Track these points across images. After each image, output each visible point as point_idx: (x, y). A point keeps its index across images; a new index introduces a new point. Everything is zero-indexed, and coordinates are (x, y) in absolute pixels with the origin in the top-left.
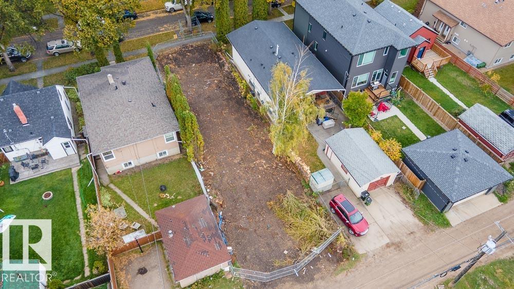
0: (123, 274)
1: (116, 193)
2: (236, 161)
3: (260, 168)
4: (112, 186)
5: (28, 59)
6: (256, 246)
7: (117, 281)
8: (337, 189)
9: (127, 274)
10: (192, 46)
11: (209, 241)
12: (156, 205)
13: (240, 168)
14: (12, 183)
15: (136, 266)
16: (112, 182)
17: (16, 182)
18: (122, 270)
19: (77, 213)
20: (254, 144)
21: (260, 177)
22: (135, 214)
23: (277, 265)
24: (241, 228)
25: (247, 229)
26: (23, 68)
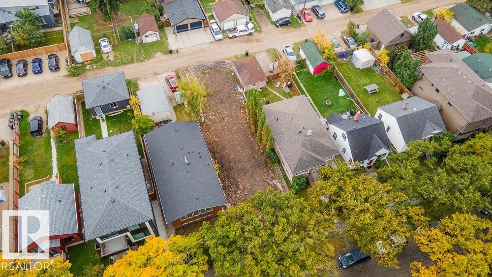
20: (215, 129)
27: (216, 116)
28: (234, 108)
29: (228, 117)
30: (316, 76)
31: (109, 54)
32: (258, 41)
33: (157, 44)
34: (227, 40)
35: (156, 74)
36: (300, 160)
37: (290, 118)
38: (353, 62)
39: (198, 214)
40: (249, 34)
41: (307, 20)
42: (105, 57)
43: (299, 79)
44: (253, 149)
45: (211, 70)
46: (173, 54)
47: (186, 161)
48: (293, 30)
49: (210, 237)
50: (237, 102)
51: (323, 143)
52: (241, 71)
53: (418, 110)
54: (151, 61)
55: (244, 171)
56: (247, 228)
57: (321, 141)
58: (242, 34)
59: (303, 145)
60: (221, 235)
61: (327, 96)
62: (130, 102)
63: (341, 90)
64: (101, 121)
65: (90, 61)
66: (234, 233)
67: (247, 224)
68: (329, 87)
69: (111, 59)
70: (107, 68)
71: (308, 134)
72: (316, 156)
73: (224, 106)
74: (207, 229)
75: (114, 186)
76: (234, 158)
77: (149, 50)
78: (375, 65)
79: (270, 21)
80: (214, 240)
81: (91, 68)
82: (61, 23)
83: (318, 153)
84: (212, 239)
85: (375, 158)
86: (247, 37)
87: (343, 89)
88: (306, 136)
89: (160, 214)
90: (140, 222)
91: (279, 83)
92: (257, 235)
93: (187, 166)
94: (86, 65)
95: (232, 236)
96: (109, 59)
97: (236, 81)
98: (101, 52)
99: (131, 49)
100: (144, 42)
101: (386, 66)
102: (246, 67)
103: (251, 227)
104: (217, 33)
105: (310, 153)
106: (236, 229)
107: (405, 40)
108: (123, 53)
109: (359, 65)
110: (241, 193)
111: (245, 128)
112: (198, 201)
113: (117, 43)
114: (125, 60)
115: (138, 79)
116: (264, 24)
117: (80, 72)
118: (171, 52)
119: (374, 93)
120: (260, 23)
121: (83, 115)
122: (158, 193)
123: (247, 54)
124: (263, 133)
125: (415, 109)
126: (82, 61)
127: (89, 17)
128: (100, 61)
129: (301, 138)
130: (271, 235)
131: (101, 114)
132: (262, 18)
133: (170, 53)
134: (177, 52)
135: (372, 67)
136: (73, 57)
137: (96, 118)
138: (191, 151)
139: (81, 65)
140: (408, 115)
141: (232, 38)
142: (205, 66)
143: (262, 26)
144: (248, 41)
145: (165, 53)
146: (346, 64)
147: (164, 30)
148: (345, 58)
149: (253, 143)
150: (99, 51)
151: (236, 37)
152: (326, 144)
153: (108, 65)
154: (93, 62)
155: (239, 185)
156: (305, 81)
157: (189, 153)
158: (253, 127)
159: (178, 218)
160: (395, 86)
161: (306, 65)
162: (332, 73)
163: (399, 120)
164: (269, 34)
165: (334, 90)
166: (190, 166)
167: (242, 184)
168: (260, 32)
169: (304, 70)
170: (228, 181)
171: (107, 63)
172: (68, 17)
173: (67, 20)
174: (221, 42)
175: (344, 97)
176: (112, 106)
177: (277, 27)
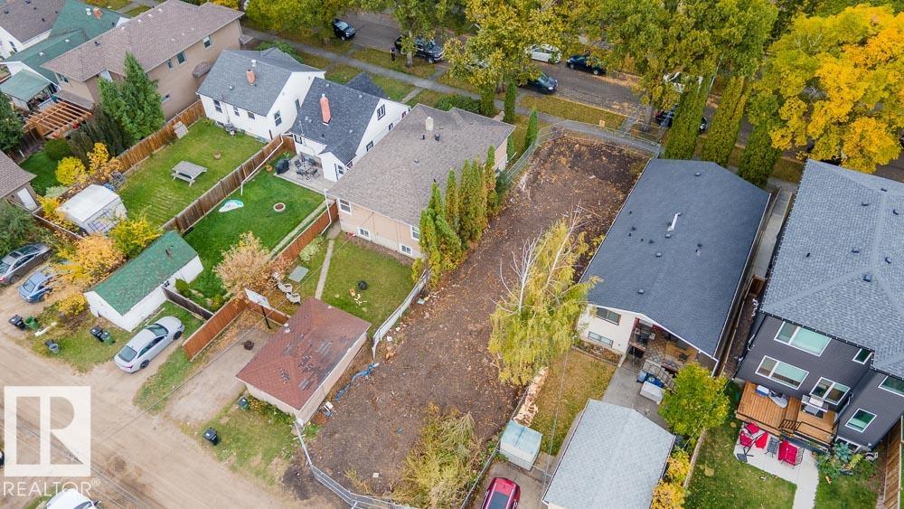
0: (236, 331)
1: (326, 252)
2: (471, 327)
3: (485, 360)
4: (331, 244)
5: (435, 62)
6: (359, 435)
7: (223, 332)
8: (536, 479)
9: (237, 335)
10: (621, 151)
11: (306, 370)
12: (337, 296)
13: (464, 339)
14: (275, 174)
15: (250, 336)
16: (336, 239)
17: (279, 176)
18: (239, 326)
19: (278, 244)
21: (470, 369)
22: (311, 287)
23: (348, 475)
24: (374, 402)
25: (376, 408)
26: (420, 69)
37: (417, 165)
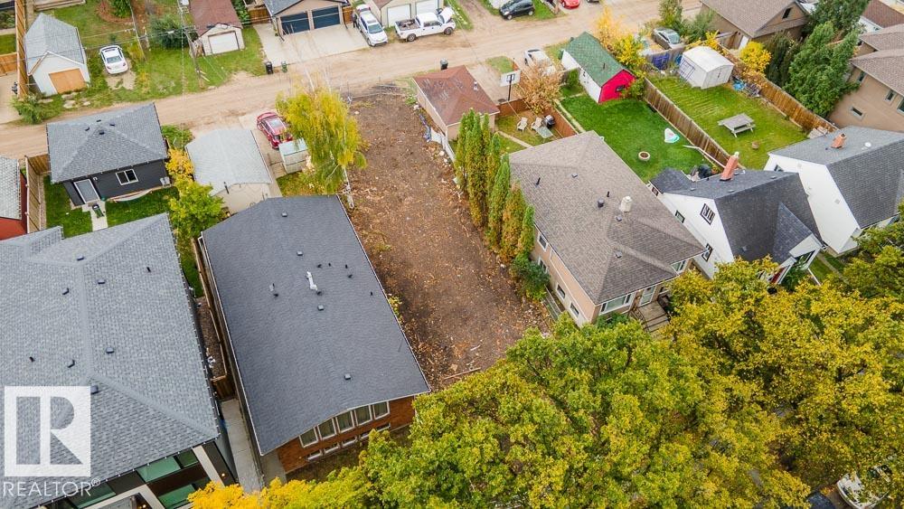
20: (381, 223)
27: (383, 194)
28: (425, 176)
29: (411, 195)
30: (606, 105)
31: (124, 77)
32: (465, 45)
33: (238, 57)
34: (398, 45)
35: (234, 114)
36: (610, 270)
37: (569, 175)
38: (684, 76)
39: (351, 425)
40: (445, 33)
41: (568, 4)
42: (112, 83)
43: (569, 112)
44: (479, 264)
45: (365, 102)
46: (274, 74)
47: (313, 286)
48: (539, 23)
49: (399, 468)
50: (431, 163)
51: (662, 229)
52: (436, 94)
53: (876, 148)
54: (223, 89)
55: (462, 315)
56: (516, 432)
57: (656, 225)
58: (429, 31)
59: (613, 234)
60: (432, 462)
61: (639, 142)
62: (169, 166)
63: (668, 131)
64: (93, 214)
65: (77, 91)
66: (476, 451)
67: (513, 422)
68: (640, 126)
69: (127, 88)
70: (116, 105)
71: (623, 208)
72: (649, 260)
73: (399, 172)
74: (383, 451)
75: (100, 348)
76: (434, 286)
77: (220, 67)
78: (734, 79)
79: (488, 9)
80: (413, 479)
81: (77, 106)
82: (14, 22)
83: (653, 253)
84: (404, 475)
85: (789, 263)
86: (442, 38)
87: (672, 128)
88: (618, 213)
89: (245, 435)
90: (179, 448)
91: (524, 121)
92: (552, 453)
93: (315, 298)
94: (64, 101)
95: (469, 461)
96: (123, 88)
97: (425, 120)
98: (104, 73)
99: (177, 65)
100: (208, 52)
101: (763, 75)
102: (446, 85)
103: (529, 429)
104: (374, 29)
105: (632, 252)
106: (480, 437)
107: (792, 25)
108: (156, 75)
109: (698, 81)
110: (458, 370)
111: (454, 217)
112: (348, 386)
113: (142, 54)
114: (161, 87)
115: (192, 125)
116: (476, 14)
117: (49, 115)
118: (270, 70)
119: (744, 133)
120: (468, 13)
121: (47, 205)
122: (237, 376)
123: (444, 67)
124: (506, 214)
125: (868, 145)
126: (55, 92)
127: (79, 9)
128: (99, 91)
129: (605, 219)
130: (600, 448)
131: (93, 201)
132: (470, 4)
133: (269, 73)
134: (285, 68)
135: (726, 84)
136: (31, 79)
137: (81, 209)
138: (325, 263)
139: (51, 100)
140: (853, 158)
141: (407, 40)
142: (349, 94)
143: (471, 18)
144: (443, 46)
145: (257, 73)
146: (668, 80)
147: (253, 29)
148: (663, 69)
149: (477, 250)
150: (100, 71)
151: (416, 38)
152: (668, 231)
153: (120, 99)
154: (82, 92)
155: (451, 350)
156: (583, 116)
157: (319, 266)
158: (475, 212)
159: (292, 437)
160: (787, 119)
161: (580, 85)
162: (639, 97)
163: (835, 169)
164: (490, 31)
165: (653, 132)
166: (323, 297)
167: (459, 348)
168: (469, 28)
169: (578, 95)
170: (422, 340)
171: (117, 95)
172: (30, 10)
173: (29, 16)
174: (384, 49)
175: (677, 145)
176: (124, 180)
177: (506, 18)
